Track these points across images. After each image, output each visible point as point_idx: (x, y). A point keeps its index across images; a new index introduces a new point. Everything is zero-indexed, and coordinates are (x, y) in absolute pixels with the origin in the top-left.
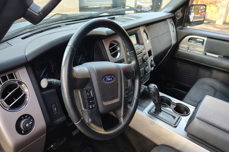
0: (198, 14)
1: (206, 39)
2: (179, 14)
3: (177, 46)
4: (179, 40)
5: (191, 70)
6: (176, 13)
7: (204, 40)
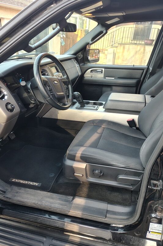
0: (93, 57)
1: (103, 69)
2: (80, 55)
3: (82, 76)
4: (83, 72)
5: (96, 90)
6: (77, 55)
7: (102, 70)
